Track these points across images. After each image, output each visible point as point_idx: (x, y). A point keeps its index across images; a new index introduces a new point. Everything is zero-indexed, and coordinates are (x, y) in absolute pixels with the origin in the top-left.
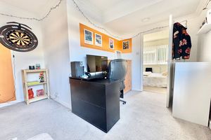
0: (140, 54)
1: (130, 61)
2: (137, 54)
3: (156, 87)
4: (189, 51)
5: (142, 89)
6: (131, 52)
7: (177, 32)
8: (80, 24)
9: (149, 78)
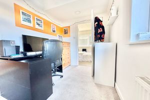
0: (76, 38)
1: (69, 43)
2: (74, 38)
3: (87, 62)
4: (103, 36)
5: (78, 64)
6: (70, 36)
7: (97, 23)
8: (15, 4)
9: (83, 56)
